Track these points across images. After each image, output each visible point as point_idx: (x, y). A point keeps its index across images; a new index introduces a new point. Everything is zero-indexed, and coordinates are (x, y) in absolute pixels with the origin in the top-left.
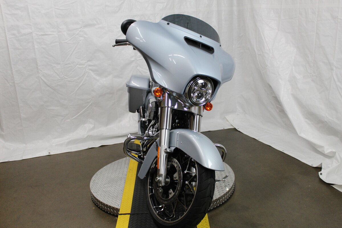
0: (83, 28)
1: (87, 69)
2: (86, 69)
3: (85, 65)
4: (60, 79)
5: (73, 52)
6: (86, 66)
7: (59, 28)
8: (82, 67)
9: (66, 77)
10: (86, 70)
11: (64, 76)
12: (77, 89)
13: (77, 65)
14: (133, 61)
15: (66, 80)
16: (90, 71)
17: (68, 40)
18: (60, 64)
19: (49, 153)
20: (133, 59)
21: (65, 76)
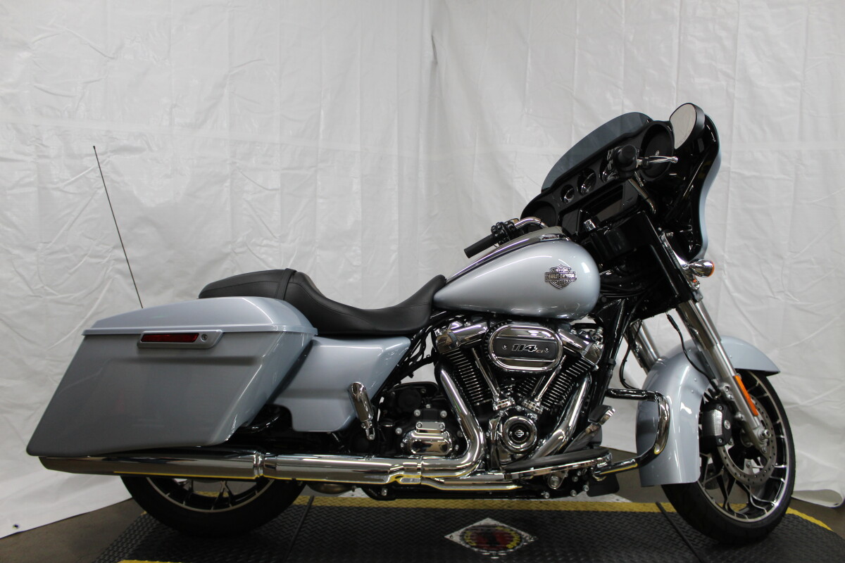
0: (109, 154)
1: (111, 268)
2: (107, 269)
3: (107, 259)
4: (31, 293)
5: (76, 219)
6: (108, 262)
7: (42, 145)
8: (99, 263)
9: (51, 291)
10: (108, 271)
11: (43, 287)
12: (79, 325)
13: (85, 255)
14: (228, 254)
15: (49, 297)
16: (118, 276)
17: (65, 183)
18: (35, 250)
19: (16, 526)
20: (228, 249)
21: (46, 288)
